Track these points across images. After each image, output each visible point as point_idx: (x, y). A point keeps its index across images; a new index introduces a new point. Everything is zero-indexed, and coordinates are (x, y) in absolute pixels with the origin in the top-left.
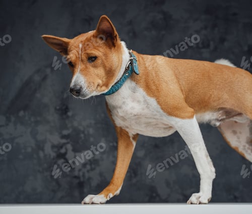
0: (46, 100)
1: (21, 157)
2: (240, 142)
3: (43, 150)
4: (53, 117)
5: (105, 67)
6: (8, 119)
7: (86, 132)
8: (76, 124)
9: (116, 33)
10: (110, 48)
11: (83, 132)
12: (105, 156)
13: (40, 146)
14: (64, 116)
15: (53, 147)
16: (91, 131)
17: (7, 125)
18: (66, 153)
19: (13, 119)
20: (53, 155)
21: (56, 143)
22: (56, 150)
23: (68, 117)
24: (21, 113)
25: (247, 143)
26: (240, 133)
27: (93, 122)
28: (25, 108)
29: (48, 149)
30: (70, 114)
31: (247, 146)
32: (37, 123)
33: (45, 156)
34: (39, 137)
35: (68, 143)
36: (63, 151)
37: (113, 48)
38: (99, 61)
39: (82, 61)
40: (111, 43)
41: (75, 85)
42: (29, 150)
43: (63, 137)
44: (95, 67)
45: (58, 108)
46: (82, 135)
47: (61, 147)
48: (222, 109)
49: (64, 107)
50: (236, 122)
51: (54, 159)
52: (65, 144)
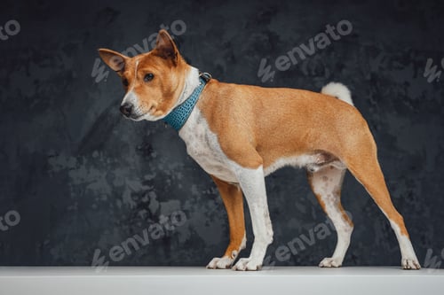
0: (125, 138)
1: (94, 206)
2: (326, 190)
3: (121, 199)
4: (133, 158)
5: (162, 87)
6: (80, 161)
7: (173, 177)
8: (161, 167)
9: (177, 50)
10: (170, 68)
11: (170, 177)
12: (196, 207)
13: (117, 194)
14: (147, 158)
15: (133, 195)
16: (180, 176)
17: (78, 168)
18: (149, 203)
19: (85, 161)
20: (133, 204)
21: (137, 190)
22: (136, 198)
23: (151, 159)
24: (95, 154)
25: (333, 193)
26: (331, 180)
27: (182, 165)
28: (100, 147)
29: (127, 197)
30: (154, 155)
31: (332, 196)
32: (114, 165)
33: (124, 205)
34: (117, 183)
35: (151, 190)
36: (145, 200)
37: (173, 68)
38: (157, 81)
39: (138, 78)
40: (171, 62)
41: (126, 104)
42: (105, 198)
43: (146, 183)
44: (152, 86)
45: (139, 147)
46: (169, 181)
47: (143, 195)
48: (319, 151)
49: (147, 147)
50: (332, 167)
51: (134, 209)
52: (147, 191)
